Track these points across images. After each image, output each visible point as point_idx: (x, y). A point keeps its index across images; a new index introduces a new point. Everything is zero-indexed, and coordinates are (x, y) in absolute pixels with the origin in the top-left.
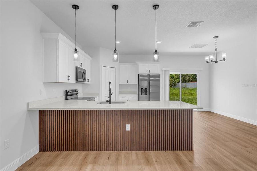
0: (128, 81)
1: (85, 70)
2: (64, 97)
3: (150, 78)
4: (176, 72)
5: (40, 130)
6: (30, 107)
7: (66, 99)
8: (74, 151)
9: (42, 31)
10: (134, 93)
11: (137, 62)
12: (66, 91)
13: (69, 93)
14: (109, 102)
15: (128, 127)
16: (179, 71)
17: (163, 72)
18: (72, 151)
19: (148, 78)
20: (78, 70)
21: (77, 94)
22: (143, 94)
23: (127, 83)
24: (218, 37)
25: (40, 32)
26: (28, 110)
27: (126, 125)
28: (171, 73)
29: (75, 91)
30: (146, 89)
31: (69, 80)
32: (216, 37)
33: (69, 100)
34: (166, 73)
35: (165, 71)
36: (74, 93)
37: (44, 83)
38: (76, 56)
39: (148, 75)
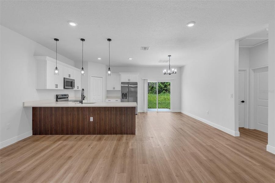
0: (114, 88)
1: (74, 80)
2: (55, 100)
3: (129, 85)
4: (152, 80)
5: (33, 120)
6: (25, 105)
7: (57, 101)
8: (56, 134)
9: (36, 55)
10: (117, 97)
11: (120, 73)
12: (57, 95)
13: (59, 97)
16: (156, 79)
18: (54, 134)
19: (128, 85)
20: (66, 80)
21: (67, 98)
22: (124, 98)
24: (171, 56)
25: (34, 55)
26: (24, 107)
27: (91, 118)
28: (149, 82)
29: (65, 95)
30: (126, 94)
32: (170, 56)
33: (59, 102)
34: (145, 81)
35: (144, 79)
36: (64, 97)
37: (36, 89)
38: (57, 72)
39: (128, 83)
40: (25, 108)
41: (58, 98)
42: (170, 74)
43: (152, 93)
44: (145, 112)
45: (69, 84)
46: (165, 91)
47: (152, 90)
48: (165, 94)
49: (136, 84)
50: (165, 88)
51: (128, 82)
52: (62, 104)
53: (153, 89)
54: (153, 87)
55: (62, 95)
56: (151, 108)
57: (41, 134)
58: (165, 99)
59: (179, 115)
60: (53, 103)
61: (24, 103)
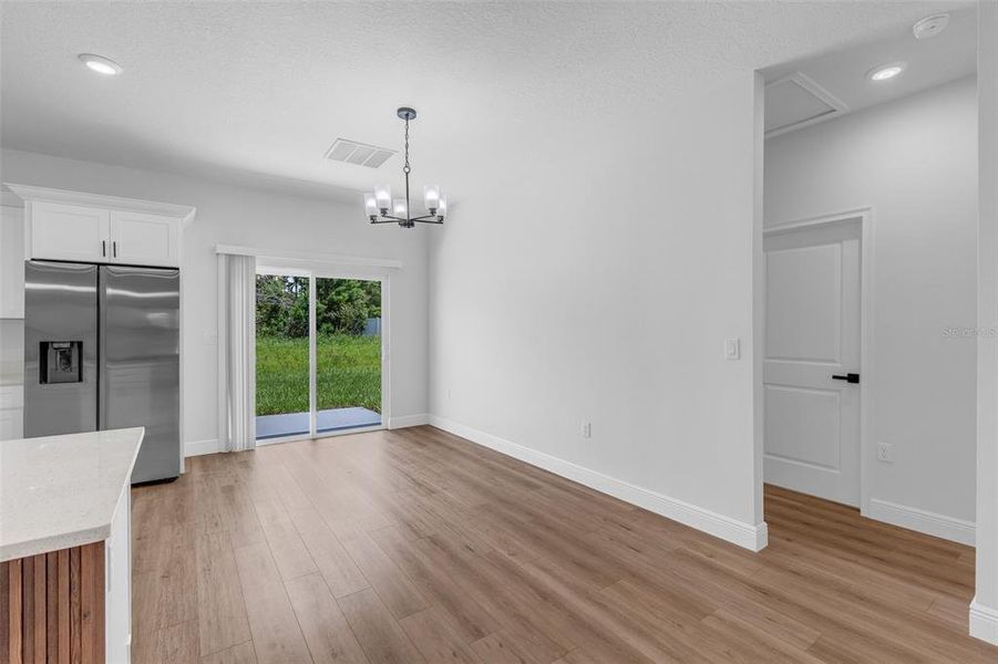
3: (110, 291)
17: (222, 260)
19: (93, 288)
22: (61, 377)
24: (414, 113)
28: (263, 271)
30: (78, 344)
32: (407, 113)
34: (238, 267)
35: (231, 257)
39: (98, 271)
42: (409, 223)
43: (272, 334)
44: (238, 448)
46: (333, 323)
47: (273, 321)
48: (333, 337)
49: (168, 278)
50: (332, 315)
51: (99, 264)
53: (276, 318)
54: (275, 309)
56: (270, 412)
58: (336, 361)
59: (431, 445)
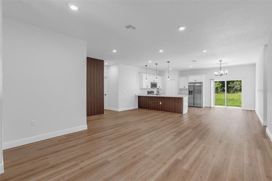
1: (157, 83)
6: (136, 95)
9: (139, 73)
11: (188, 76)
12: (148, 91)
14: (157, 95)
15: (161, 103)
20: (152, 83)
23: (183, 88)
24: (222, 61)
29: (152, 91)
30: (192, 91)
31: (147, 87)
34: (212, 81)
35: (211, 79)
36: (152, 92)
37: (140, 89)
38: (146, 80)
40: (136, 96)
41: (148, 93)
44: (212, 107)
45: (154, 85)
49: (201, 83)
51: (194, 82)
52: (150, 95)
55: (151, 91)
57: (141, 108)
60: (146, 95)
61: (135, 94)
